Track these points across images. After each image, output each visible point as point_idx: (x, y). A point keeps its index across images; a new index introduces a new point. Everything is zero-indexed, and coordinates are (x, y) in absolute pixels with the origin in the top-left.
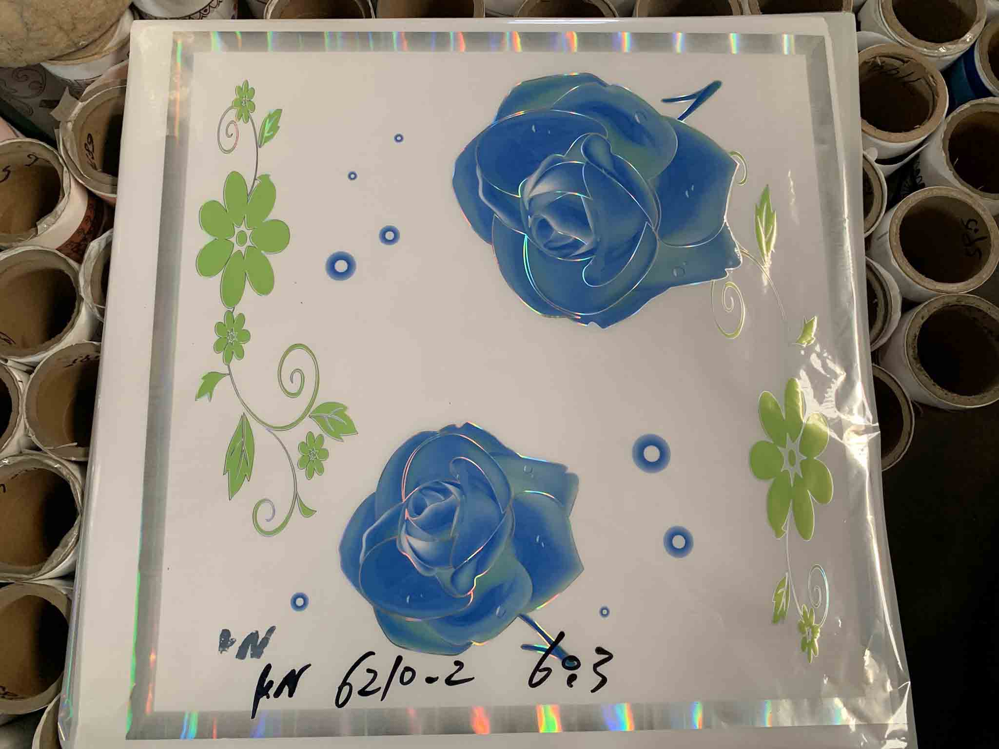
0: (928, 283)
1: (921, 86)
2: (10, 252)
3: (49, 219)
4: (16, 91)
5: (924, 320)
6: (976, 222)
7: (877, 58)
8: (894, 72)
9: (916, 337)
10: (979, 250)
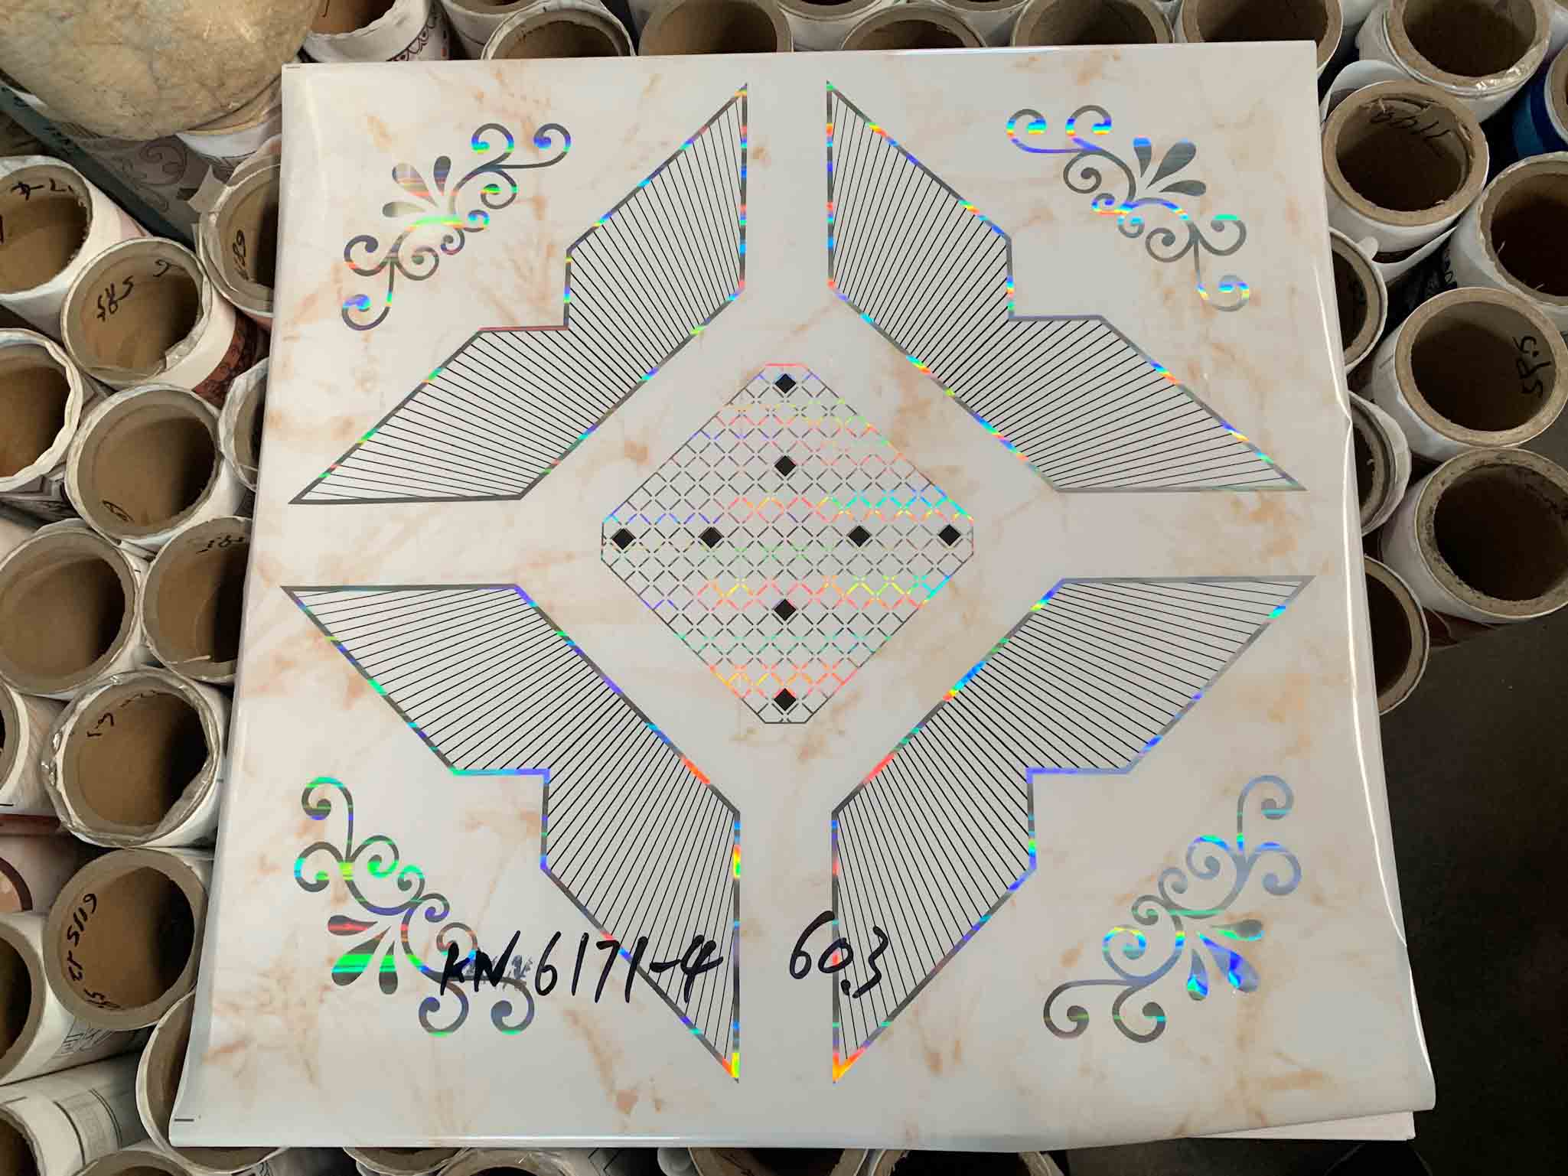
0: (1456, 432)
1: (1449, 141)
2: (127, 393)
3: (182, 346)
4: (146, 176)
5: (1447, 486)
6: (1535, 343)
7: (1380, 101)
8: (1411, 122)
9: (1431, 512)
10: (1539, 383)
